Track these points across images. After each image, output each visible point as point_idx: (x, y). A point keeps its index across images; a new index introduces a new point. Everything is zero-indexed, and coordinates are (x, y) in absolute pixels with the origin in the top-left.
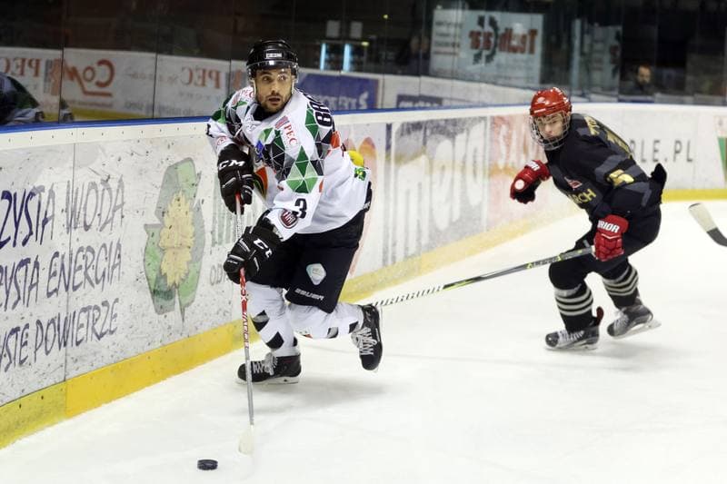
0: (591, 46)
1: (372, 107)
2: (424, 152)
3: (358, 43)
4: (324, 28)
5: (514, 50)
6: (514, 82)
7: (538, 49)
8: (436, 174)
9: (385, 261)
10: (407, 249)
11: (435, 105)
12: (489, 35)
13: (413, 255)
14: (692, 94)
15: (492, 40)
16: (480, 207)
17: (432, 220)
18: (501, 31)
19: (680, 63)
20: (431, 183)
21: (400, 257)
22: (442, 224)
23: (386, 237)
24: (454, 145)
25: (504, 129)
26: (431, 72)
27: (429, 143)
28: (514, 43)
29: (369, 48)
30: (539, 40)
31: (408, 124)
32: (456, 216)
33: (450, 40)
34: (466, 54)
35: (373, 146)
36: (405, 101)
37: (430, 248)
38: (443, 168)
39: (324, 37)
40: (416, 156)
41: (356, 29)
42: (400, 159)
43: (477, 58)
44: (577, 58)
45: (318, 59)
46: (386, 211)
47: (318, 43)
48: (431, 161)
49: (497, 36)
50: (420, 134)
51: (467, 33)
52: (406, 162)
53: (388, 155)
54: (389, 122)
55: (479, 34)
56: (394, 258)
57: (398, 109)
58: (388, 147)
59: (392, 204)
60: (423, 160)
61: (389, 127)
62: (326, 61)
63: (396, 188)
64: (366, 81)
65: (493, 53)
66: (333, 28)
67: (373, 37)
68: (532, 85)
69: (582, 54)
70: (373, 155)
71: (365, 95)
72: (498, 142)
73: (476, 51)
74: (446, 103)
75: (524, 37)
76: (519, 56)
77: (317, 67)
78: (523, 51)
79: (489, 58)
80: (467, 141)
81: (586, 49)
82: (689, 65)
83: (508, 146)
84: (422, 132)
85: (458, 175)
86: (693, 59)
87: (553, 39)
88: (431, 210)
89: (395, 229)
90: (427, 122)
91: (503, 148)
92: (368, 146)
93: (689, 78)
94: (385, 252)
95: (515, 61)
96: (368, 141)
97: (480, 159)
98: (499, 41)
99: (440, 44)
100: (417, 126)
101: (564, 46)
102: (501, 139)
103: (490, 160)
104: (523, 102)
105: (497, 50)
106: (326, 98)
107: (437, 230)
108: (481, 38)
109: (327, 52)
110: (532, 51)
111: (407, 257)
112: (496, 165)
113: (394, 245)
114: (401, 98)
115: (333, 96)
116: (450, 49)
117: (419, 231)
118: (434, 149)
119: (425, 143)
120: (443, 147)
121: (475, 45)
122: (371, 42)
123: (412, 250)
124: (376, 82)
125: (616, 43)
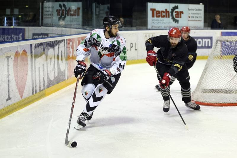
0: (99, 12)
1: (24, 39)
2: (44, 54)
3: (18, 16)
4: (5, 12)
5: (72, 15)
6: (73, 26)
7: (81, 14)
8: (49, 60)
9: (33, 93)
10: (40, 88)
11: (46, 36)
12: (63, 10)
13: (42, 90)
14: (135, 27)
15: (65, 12)
16: (64, 71)
17: (48, 78)
18: (67, 9)
19: (130, 16)
20: (47, 64)
21: (38, 91)
22: (52, 78)
23: (33, 84)
24: (54, 50)
25: (71, 43)
26: (44, 25)
27: (45, 50)
28: (72, 13)
29: (22, 18)
30: (81, 11)
31: (38, 44)
32: (56, 75)
33: (50, 13)
34: (56, 18)
35: (26, 52)
36: (36, 36)
37: (48, 87)
38: (51, 58)
39: (5, 15)
40: (41, 55)
41: (16, 11)
42: (36, 56)
43: (59, 19)
44: (94, 16)
45: (4, 23)
46: (32, 75)
47: (3, 17)
48: (47, 56)
49: (66, 11)
50: (42, 47)
51: (56, 10)
52: (38, 58)
53: (31, 56)
54: (31, 43)
55: (60, 10)
56: (36, 91)
57: (33, 39)
58: (31, 53)
59: (34, 72)
60: (44, 56)
61: (31, 45)
62: (6, 23)
63: (35, 66)
64: (21, 29)
65: (65, 17)
66: (8, 11)
67: (23, 14)
68: (79, 27)
69: (96, 15)
70: (26, 56)
71: (21, 34)
72: (69, 48)
73: (59, 16)
74: (49, 35)
75: (76, 10)
76: (74, 17)
77: (4, 25)
78: (75, 16)
79: (64, 19)
80: (59, 48)
81: (97, 13)
82: (133, 16)
83: (73, 49)
84: (43, 46)
85: (56, 60)
86: (135, 14)
87: (86, 10)
88: (48, 74)
89: (35, 81)
90: (44, 43)
91: (71, 50)
93: (134, 21)
94: (33, 90)
95: (73, 19)
96: (24, 51)
97: (63, 55)
98: (67, 12)
99: (46, 15)
100: (41, 44)
101: (90, 13)
102: (70, 47)
103: (67, 54)
104: (76, 33)
105: (66, 15)
106: (7, 36)
107: (50, 80)
108: (61, 12)
109: (6, 20)
110: (79, 15)
111: (40, 91)
112: (69, 56)
113: (36, 87)
114: (34, 35)
115: (9, 35)
116: (50, 16)
117: (44, 81)
118: (47, 52)
119: (44, 50)
120: (51, 51)
121: (59, 14)
122: (22, 15)
123: (42, 88)
124: (24, 29)
125: (108, 10)
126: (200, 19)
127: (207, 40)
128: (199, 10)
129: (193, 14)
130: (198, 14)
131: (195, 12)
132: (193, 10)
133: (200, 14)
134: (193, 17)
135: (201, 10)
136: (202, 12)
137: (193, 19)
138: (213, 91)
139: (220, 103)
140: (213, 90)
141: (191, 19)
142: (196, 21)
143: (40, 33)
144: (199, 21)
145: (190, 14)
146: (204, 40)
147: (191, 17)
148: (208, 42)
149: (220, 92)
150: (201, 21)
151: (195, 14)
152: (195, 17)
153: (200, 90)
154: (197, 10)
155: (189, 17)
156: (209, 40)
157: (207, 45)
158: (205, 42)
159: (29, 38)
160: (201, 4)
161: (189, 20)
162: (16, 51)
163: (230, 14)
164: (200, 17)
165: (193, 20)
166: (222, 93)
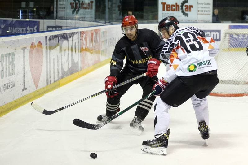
0: (111, 6)
1: (38, 31)
2: (59, 45)
3: (33, 9)
4: (21, 5)
5: (85, 8)
6: (86, 19)
7: (94, 7)
8: (63, 52)
9: (47, 83)
10: (54, 78)
11: (60, 29)
12: (77, 3)
13: (56, 81)
14: (146, 20)
15: (78, 5)
16: (78, 62)
17: (62, 69)
18: (81, 2)
19: (142, 10)
20: (61, 55)
21: (52, 82)
22: (66, 69)
23: (47, 75)
24: (68, 42)
25: (84, 36)
26: (58, 18)
27: (60, 42)
28: (85, 6)
29: (37, 11)
30: (94, 4)
31: (53, 36)
32: (70, 66)
33: (64, 6)
34: (69, 11)
35: (41, 44)
36: (50, 28)
37: (62, 78)
38: (65, 50)
39: (20, 8)
40: (56, 47)
41: (32, 4)
42: (51, 48)
43: (73, 12)
44: (107, 10)
45: (19, 16)
46: (47, 65)
47: (19, 10)
48: (61, 48)
49: (79, 4)
50: (57, 39)
51: (69, 3)
52: (53, 49)
53: (46, 47)
54: (46, 35)
55: (73, 3)
56: (50, 81)
57: (47, 31)
58: (46, 44)
59: (49, 63)
60: (58, 48)
61: (46, 37)
62: (21, 16)
63: (50, 58)
64: (36, 22)
65: (79, 10)
66: (23, 4)
67: (37, 7)
68: (92, 20)
69: (109, 8)
70: (42, 47)
71: (36, 27)
72: (83, 40)
73: (73, 10)
74: (63, 28)
75: (89, 3)
76: (87, 10)
77: (19, 18)
78: (89, 9)
79: (77, 12)
80: (72, 40)
81: (110, 7)
82: (145, 10)
83: (86, 41)
84: (58, 38)
85: (70, 52)
86: (146, 8)
87: (98, 4)
88: (62, 65)
89: (50, 72)
90: (59, 35)
91: (84, 42)
92: (40, 44)
93: (145, 14)
94: (47, 80)
95: (86, 12)
96: (40, 42)
97: (77, 47)
98: (80, 5)
99: (61, 8)
100: (55, 36)
101: (102, 6)
102: (84, 39)
103: (80, 45)
104: (89, 26)
105: (80, 8)
106: (23, 28)
107: (64, 71)
108: (74, 5)
109: (22, 13)
110: (91, 8)
111: (55, 82)
112: (83, 48)
113: (50, 77)
114: (48, 27)
115: (25, 28)
116: (64, 9)
117: (58, 72)
118: (62, 44)
119: (58, 42)
120: (65, 43)
121: (72, 8)
122: (37, 8)
123: (56, 78)
124: (39, 22)
125: (120, 4)
126: (209, 13)
127: (215, 33)
128: (208, 4)
129: (202, 8)
130: (207, 8)
131: (204, 6)
132: (202, 4)
133: (209, 8)
134: (203, 11)
135: (210, 4)
136: (211, 6)
137: (202, 13)
138: (222, 82)
139: (228, 94)
140: (222, 81)
141: (200, 12)
142: (205, 14)
143: (55, 25)
144: (208, 14)
145: (199, 8)
146: (212, 33)
147: (200, 11)
148: (217, 35)
149: (228, 83)
150: (210, 14)
151: (205, 8)
152: (204, 11)
154: (206, 4)
155: (199, 11)
156: (218, 33)
157: (215, 38)
158: (214, 35)
159: (44, 31)
161: (198, 14)
162: (31, 43)
163: (237, 8)
164: (209, 11)
165: (202, 14)
166: (230, 84)
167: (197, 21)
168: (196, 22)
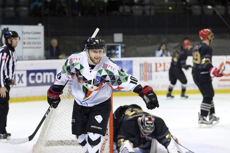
126: (39, 46)
127: (48, 74)
128: (37, 33)
129: (29, 38)
130: (36, 39)
131: (31, 36)
132: (29, 33)
133: (39, 38)
134: (30, 43)
135: (40, 33)
136: (42, 36)
137: (30, 46)
138: (61, 143)
140: (61, 141)
141: (26, 45)
142: (34, 48)
144: (37, 48)
145: (24, 39)
146: (45, 74)
147: (26, 43)
148: (51, 76)
149: (71, 144)
150: (40, 48)
151: (32, 38)
152: (31, 43)
153: (44, 143)
154: (34, 33)
155: (24, 43)
156: (52, 74)
157: (49, 81)
158: (47, 76)
160: (40, 25)
161: (23, 48)
163: (78, 37)
164: (40, 43)
165: (29, 48)
166: (73, 145)
167: (22, 57)
168: (21, 59)
